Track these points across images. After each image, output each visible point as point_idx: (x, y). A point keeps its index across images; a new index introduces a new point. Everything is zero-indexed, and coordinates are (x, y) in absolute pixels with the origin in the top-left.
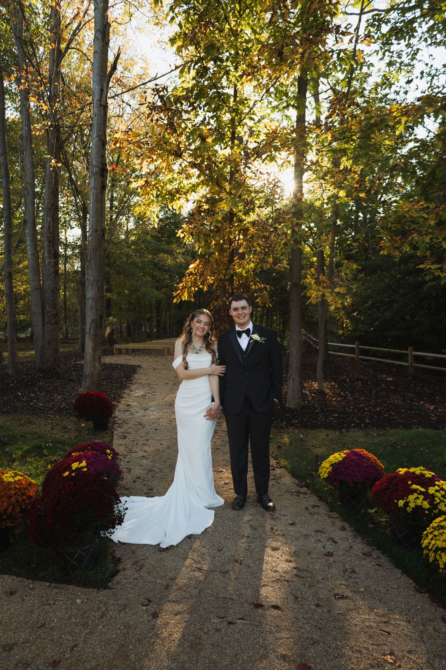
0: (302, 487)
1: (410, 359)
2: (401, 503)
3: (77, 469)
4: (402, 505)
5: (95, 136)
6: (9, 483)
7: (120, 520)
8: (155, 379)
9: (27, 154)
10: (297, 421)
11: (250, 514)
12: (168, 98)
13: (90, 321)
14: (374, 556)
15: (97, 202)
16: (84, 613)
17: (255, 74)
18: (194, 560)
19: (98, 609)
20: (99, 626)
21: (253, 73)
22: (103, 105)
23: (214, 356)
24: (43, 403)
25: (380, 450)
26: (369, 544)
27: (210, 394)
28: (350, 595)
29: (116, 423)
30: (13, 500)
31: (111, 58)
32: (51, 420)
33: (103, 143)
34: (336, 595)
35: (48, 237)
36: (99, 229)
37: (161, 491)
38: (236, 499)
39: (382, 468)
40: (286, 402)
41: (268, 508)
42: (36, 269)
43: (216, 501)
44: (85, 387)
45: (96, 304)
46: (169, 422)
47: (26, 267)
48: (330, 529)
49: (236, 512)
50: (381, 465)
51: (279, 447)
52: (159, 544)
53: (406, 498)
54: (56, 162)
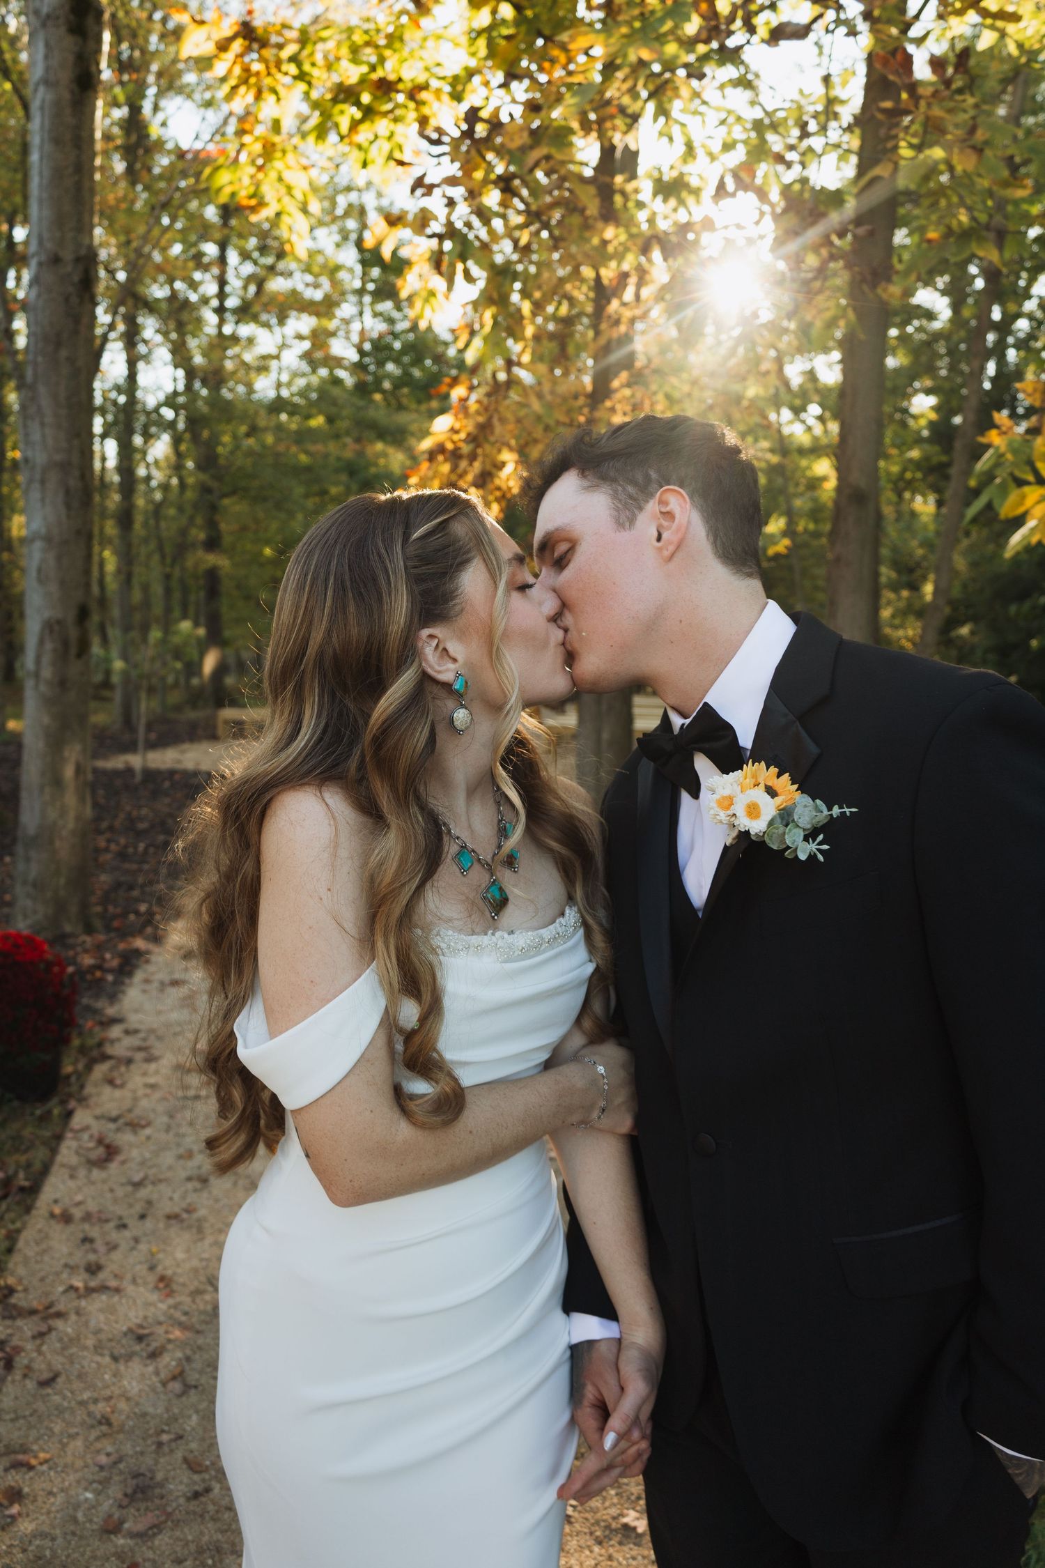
13: (38, 628)
15: (57, 141)
36: (68, 255)
45: (59, 558)
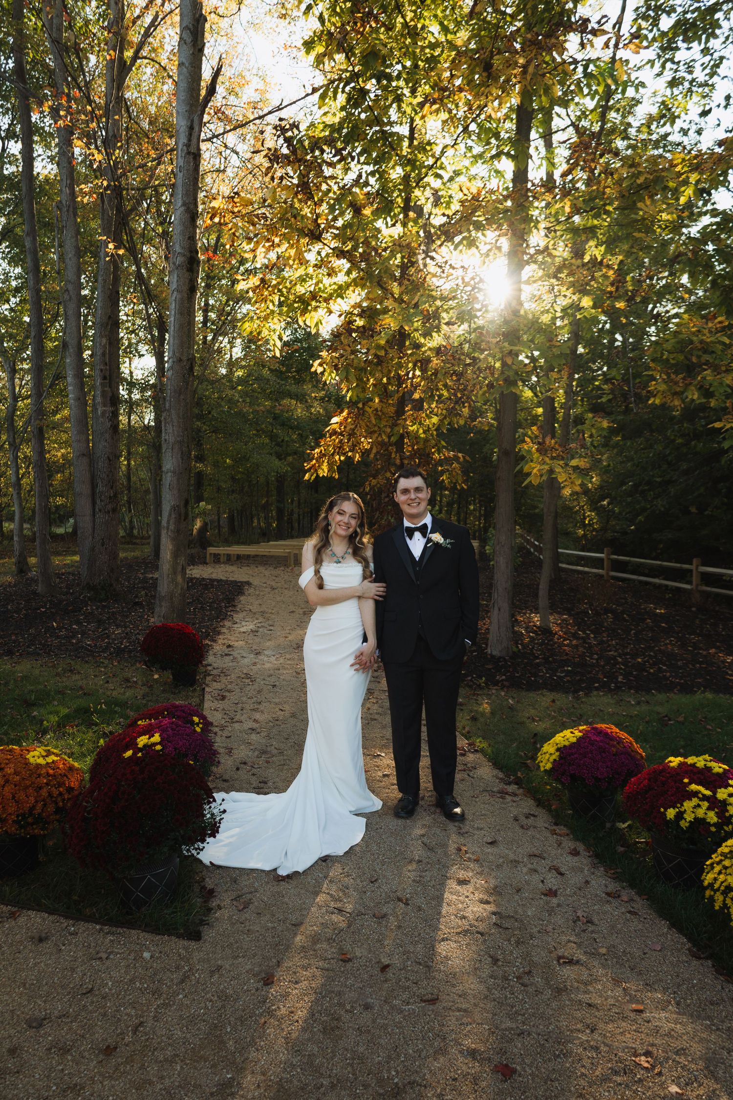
0: (509, 784)
1: (695, 579)
2: (671, 813)
3: (145, 746)
4: (672, 817)
5: (180, 204)
6: (38, 766)
7: (214, 829)
8: (274, 603)
9: (68, 234)
10: (504, 677)
11: (424, 826)
12: (300, 141)
13: (168, 509)
14: (625, 898)
15: (181, 314)
16: (155, 974)
17: (445, 101)
18: (332, 896)
19: (178, 968)
20: (178, 995)
21: (442, 100)
22: (193, 153)
23: (366, 567)
24: (93, 640)
25: (641, 728)
26: (616, 878)
27: (361, 628)
28: (583, 958)
29: (209, 675)
30: (44, 793)
31: (207, 74)
32: (105, 667)
33: (192, 215)
34: (559, 958)
35: (101, 370)
36: (185, 358)
37: (280, 784)
38: (401, 800)
39: (642, 757)
40: (487, 645)
41: (452, 817)
42: (82, 422)
43: (369, 803)
44: (159, 616)
45: (178, 480)
46: (295, 674)
47: (66, 419)
48: (554, 852)
49: (400, 822)
50: (640, 751)
51: (474, 719)
52: (275, 870)
53: (679, 805)
54: (116, 248)
